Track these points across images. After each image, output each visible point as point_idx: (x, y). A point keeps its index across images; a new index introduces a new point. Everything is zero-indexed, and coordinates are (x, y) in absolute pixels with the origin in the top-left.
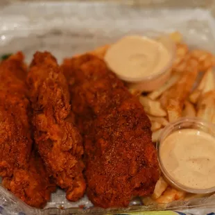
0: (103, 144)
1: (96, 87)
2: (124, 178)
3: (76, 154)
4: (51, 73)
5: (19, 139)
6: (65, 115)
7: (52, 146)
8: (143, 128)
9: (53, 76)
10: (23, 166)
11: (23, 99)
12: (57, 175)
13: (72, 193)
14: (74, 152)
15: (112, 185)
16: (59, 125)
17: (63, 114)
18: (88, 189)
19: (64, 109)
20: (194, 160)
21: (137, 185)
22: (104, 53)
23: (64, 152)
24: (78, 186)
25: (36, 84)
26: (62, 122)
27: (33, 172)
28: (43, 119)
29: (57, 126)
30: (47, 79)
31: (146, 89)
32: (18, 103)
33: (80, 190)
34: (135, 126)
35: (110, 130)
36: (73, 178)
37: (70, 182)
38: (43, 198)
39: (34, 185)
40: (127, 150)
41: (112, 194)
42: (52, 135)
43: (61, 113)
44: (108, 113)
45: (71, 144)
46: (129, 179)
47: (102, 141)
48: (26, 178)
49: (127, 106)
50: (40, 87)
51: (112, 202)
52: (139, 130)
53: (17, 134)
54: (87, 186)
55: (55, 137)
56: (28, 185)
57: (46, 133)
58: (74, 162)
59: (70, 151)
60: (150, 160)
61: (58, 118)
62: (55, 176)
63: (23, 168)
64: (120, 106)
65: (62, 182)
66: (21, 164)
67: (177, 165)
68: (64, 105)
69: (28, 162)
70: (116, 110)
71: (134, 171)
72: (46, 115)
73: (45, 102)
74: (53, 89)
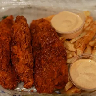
0: (43, 62)
1: (43, 35)
2: (51, 80)
3: (29, 66)
4: (22, 27)
5: (3, 57)
6: (26, 47)
7: (19, 61)
8: (63, 57)
9: (23, 28)
10: (5, 69)
11: (8, 38)
12: (20, 75)
13: (26, 84)
14: (29, 65)
15: (45, 83)
16: (23, 51)
17: (25, 46)
18: (35, 83)
19: (25, 44)
20: (87, 74)
21: (56, 84)
22: (51, 19)
23: (24, 64)
24: (30, 81)
25: (15, 31)
26: (24, 50)
27: (9, 73)
28: (15, 48)
29: (21, 52)
30: (20, 29)
31: (70, 38)
32: (6, 40)
33: (30, 83)
34: (59, 55)
35: (47, 56)
36: (28, 77)
37: (26, 79)
38: (13, 85)
39: (9, 79)
40: (53, 66)
41: (45, 87)
42: (19, 56)
43: (24, 46)
44: (47, 48)
45: (27, 61)
46: (53, 81)
47: (43, 61)
48: (5, 75)
49: (56, 45)
50: (16, 32)
51: (44, 90)
52: (60, 57)
53: (2, 54)
54: (34, 82)
55: (20, 57)
56: (6, 78)
57: (16, 55)
58: (28, 70)
59: (27, 64)
60: (63, 72)
61: (22, 48)
62: (19, 76)
63: (4, 70)
64: (53, 44)
65: (22, 78)
66: (4, 68)
67: (78, 76)
68: (26, 42)
69: (7, 68)
70: (51, 46)
71: (55, 77)
72: (17, 46)
73: (17, 40)
74: (22, 34)
